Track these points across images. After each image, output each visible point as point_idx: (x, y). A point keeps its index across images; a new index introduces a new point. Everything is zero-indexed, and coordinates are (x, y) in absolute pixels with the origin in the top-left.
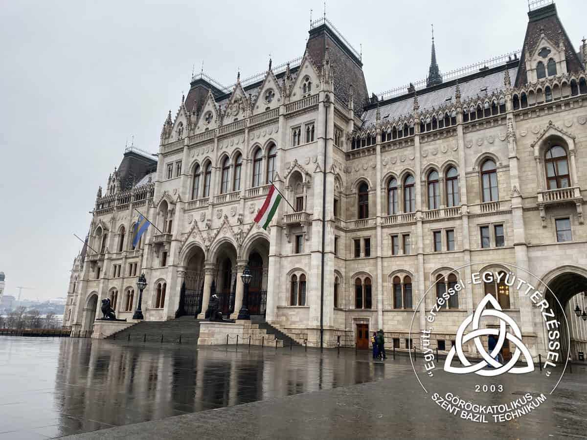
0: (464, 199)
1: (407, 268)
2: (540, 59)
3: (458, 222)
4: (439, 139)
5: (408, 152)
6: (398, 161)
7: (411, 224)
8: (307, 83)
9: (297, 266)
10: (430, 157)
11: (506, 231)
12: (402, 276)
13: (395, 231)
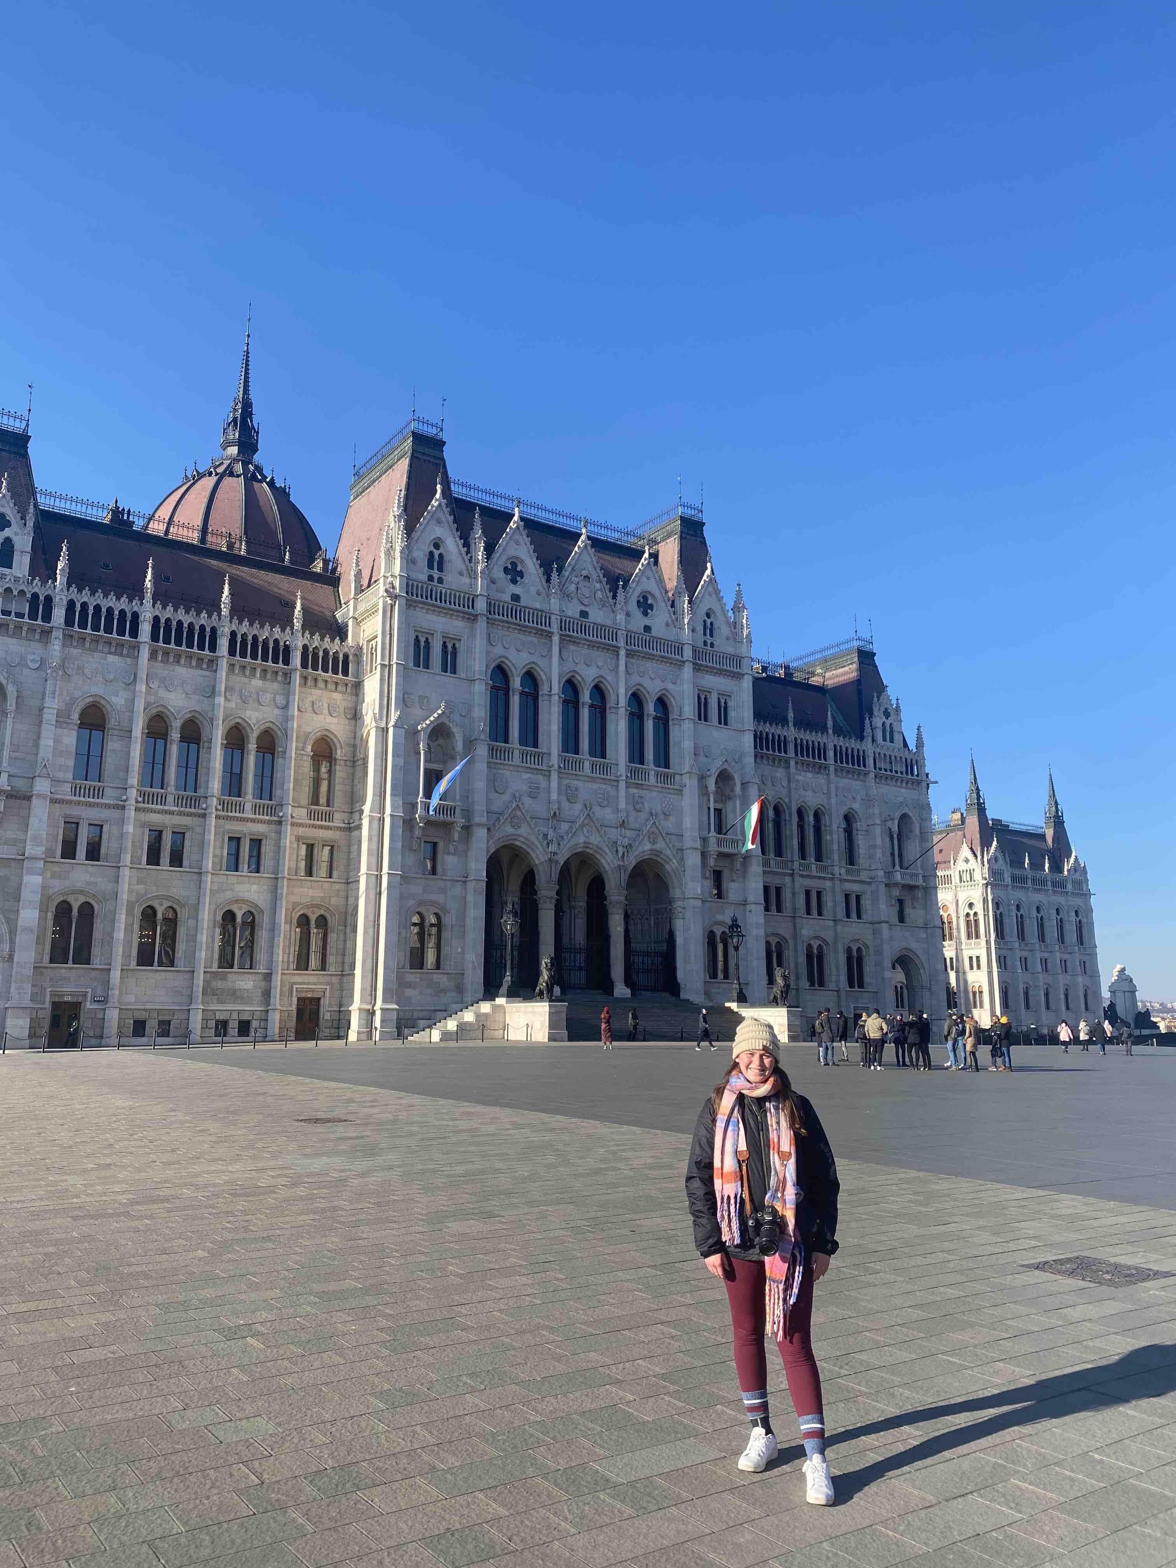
0: (836, 857)
1: (782, 932)
2: (884, 719)
3: (828, 884)
4: (811, 772)
5: (780, 773)
6: (769, 783)
7: (785, 874)
8: (709, 622)
9: (719, 918)
10: (803, 792)
11: (866, 902)
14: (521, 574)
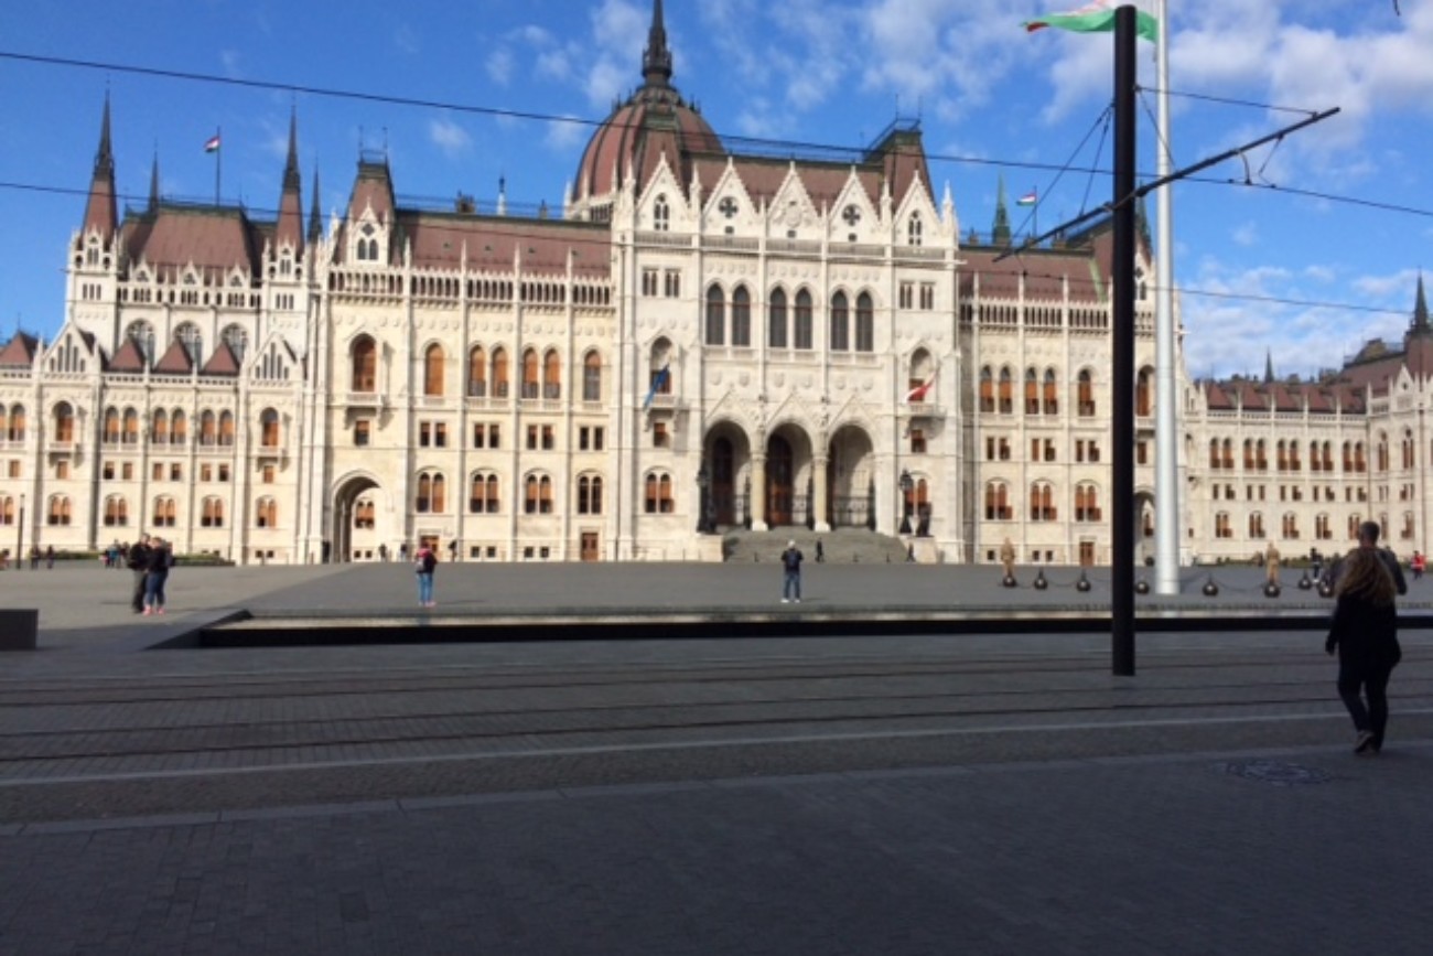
0: (1066, 409)
1: (1003, 476)
3: (1058, 433)
4: (1043, 337)
5: (1009, 342)
6: (997, 350)
8: (915, 222)
9: (917, 468)
10: (1033, 355)
12: (996, 484)
13: (992, 433)
14: (735, 210)
